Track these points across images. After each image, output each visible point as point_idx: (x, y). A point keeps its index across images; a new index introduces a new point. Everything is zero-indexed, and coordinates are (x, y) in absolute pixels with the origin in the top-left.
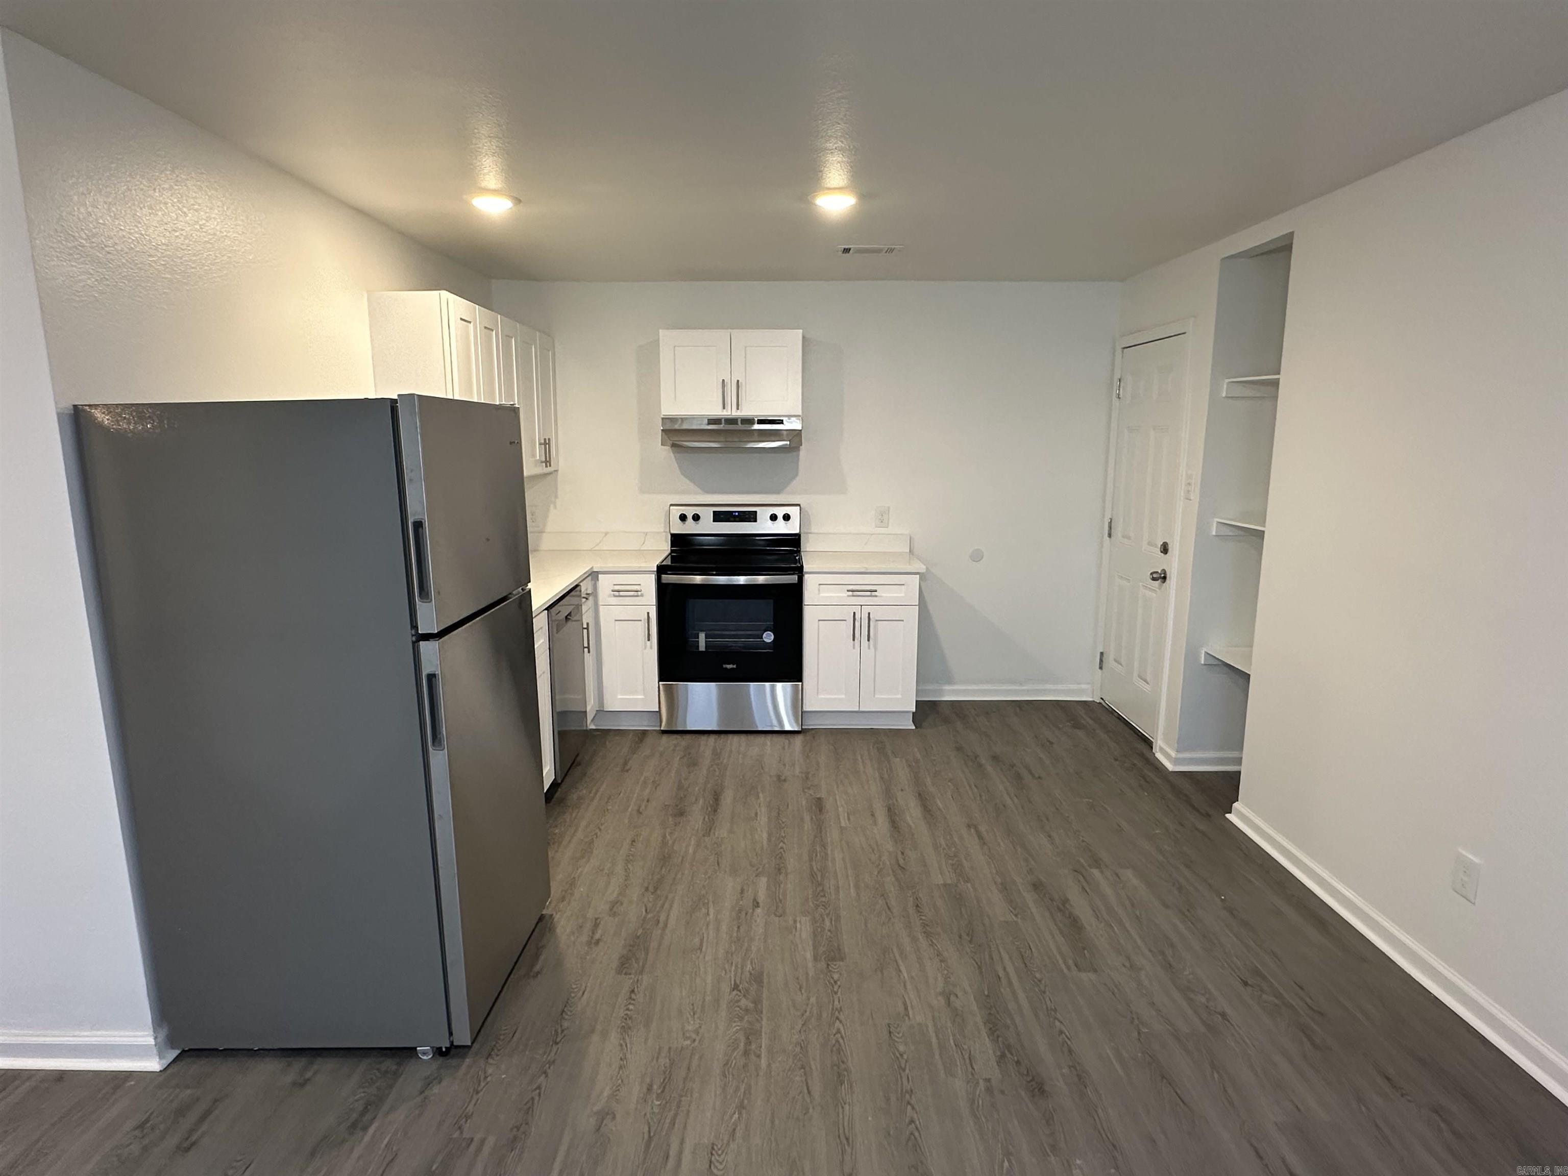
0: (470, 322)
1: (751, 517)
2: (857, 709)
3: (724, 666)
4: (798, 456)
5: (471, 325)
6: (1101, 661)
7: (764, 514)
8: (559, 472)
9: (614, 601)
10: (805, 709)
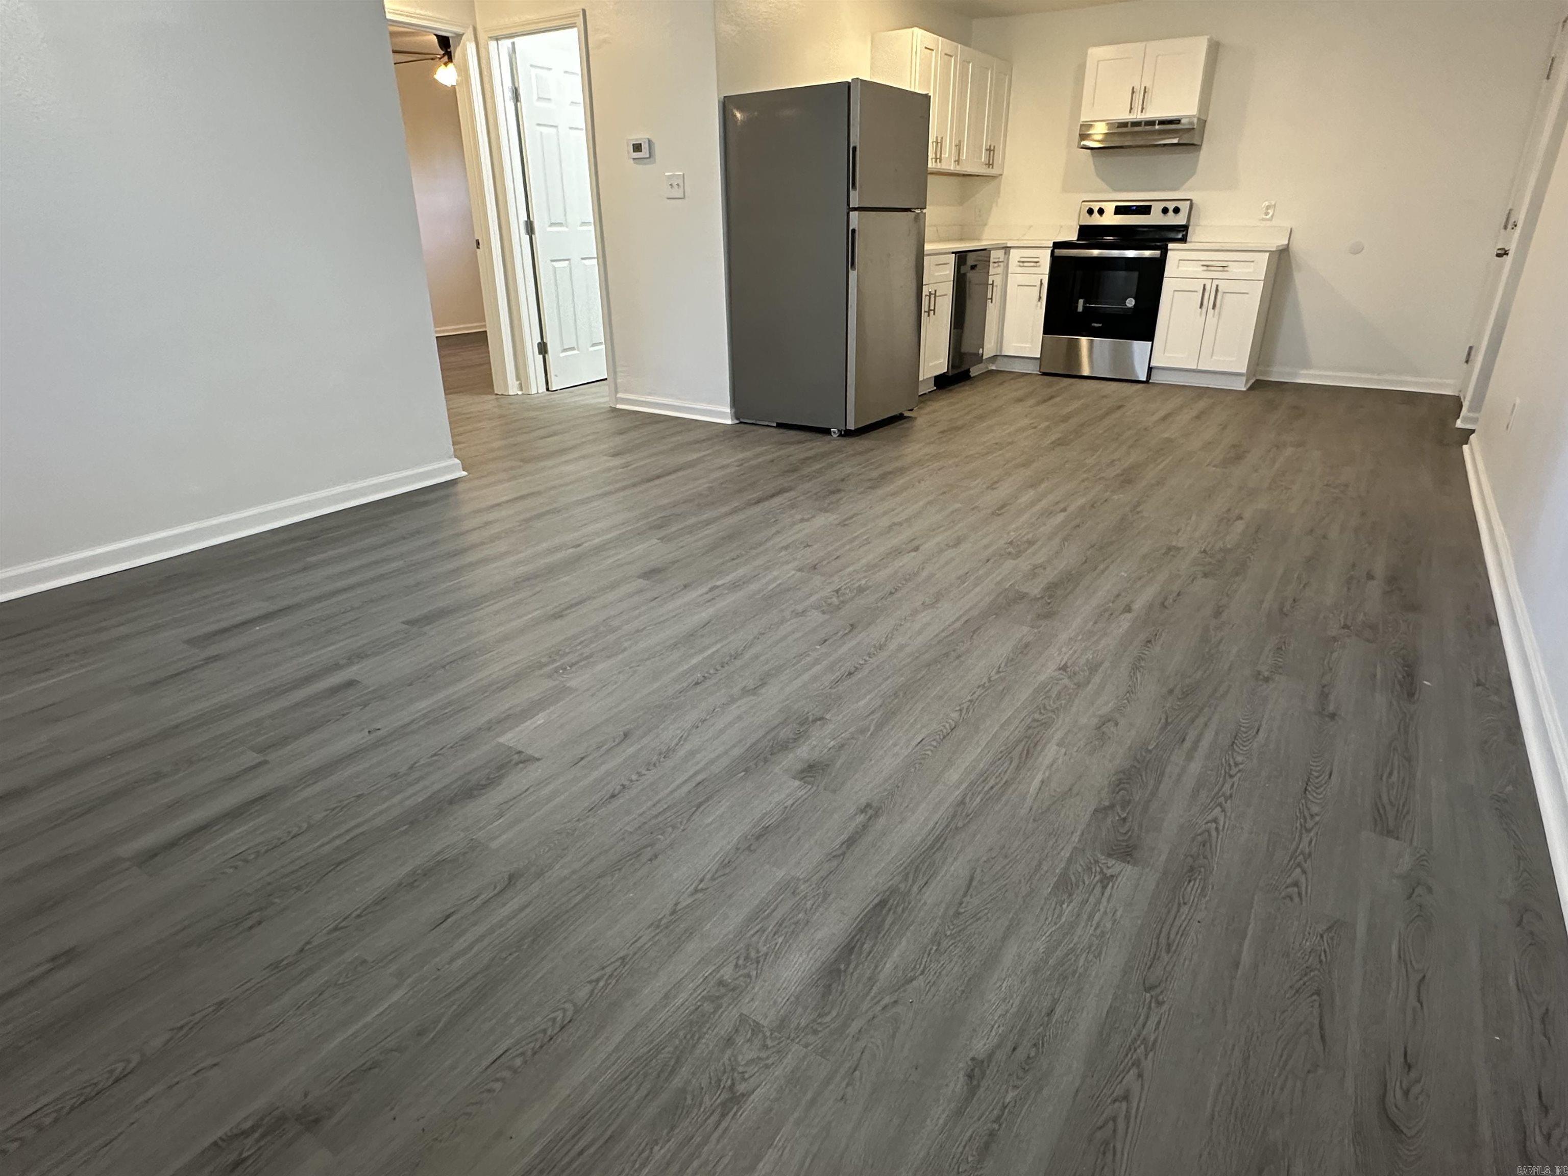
0: (933, 50)
1: (1145, 210)
2: (1194, 367)
3: (1093, 324)
4: (1198, 156)
5: (934, 53)
6: (1469, 354)
7: (1157, 208)
8: (1003, 177)
9: (1020, 270)
10: (1152, 364)
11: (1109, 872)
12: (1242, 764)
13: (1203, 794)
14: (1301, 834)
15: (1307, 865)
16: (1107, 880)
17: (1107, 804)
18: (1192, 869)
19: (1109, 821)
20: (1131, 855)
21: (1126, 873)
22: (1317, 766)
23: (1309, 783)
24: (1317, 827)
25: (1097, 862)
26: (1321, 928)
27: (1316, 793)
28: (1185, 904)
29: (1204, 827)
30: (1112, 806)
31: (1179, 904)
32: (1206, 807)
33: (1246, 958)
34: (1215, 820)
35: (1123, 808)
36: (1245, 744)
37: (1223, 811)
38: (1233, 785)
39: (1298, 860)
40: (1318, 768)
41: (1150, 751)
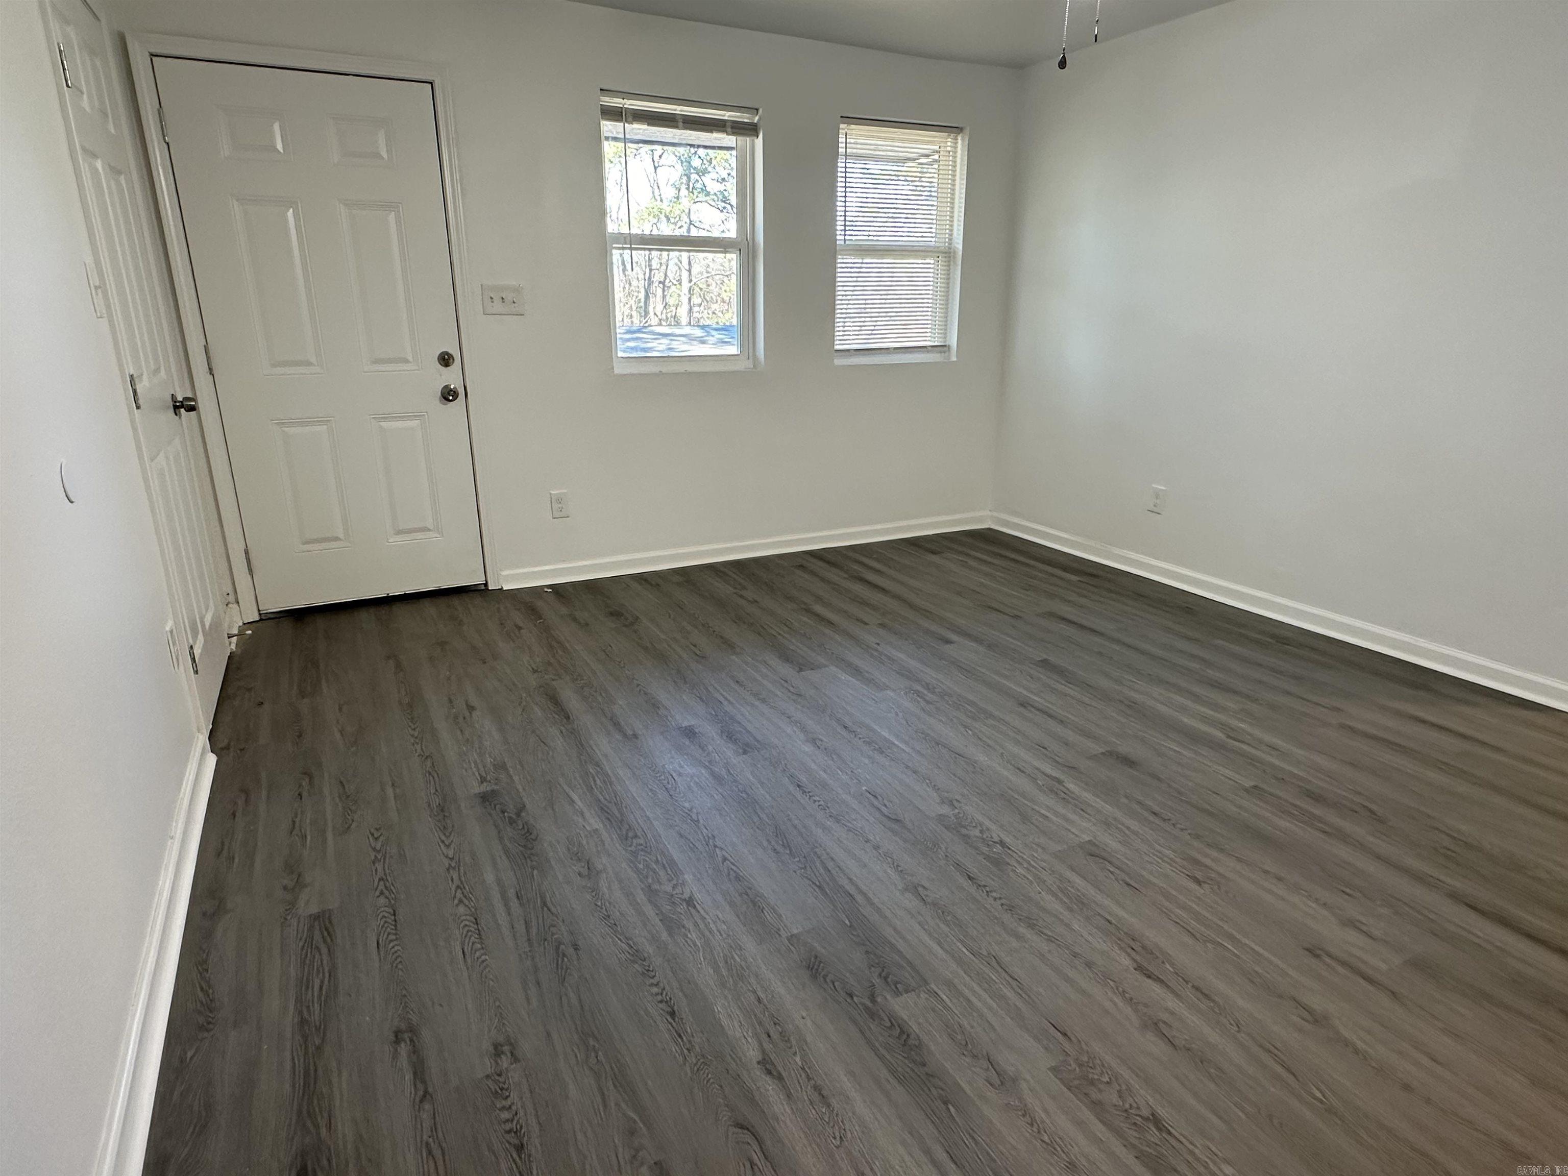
11: (485, 784)
12: (457, 905)
13: (468, 859)
14: (385, 874)
15: (373, 854)
16: (483, 780)
17: (523, 814)
18: (442, 810)
19: (511, 807)
20: (482, 797)
21: (477, 788)
22: (393, 947)
23: (393, 923)
24: (375, 886)
25: (496, 784)
26: (353, 826)
27: (385, 917)
28: (434, 794)
29: (452, 837)
30: (518, 815)
31: (436, 790)
32: (460, 851)
33: (390, 791)
34: (448, 846)
35: (510, 818)
36: (467, 928)
37: (447, 857)
38: (452, 880)
39: (381, 854)
40: (391, 945)
41: (533, 868)
